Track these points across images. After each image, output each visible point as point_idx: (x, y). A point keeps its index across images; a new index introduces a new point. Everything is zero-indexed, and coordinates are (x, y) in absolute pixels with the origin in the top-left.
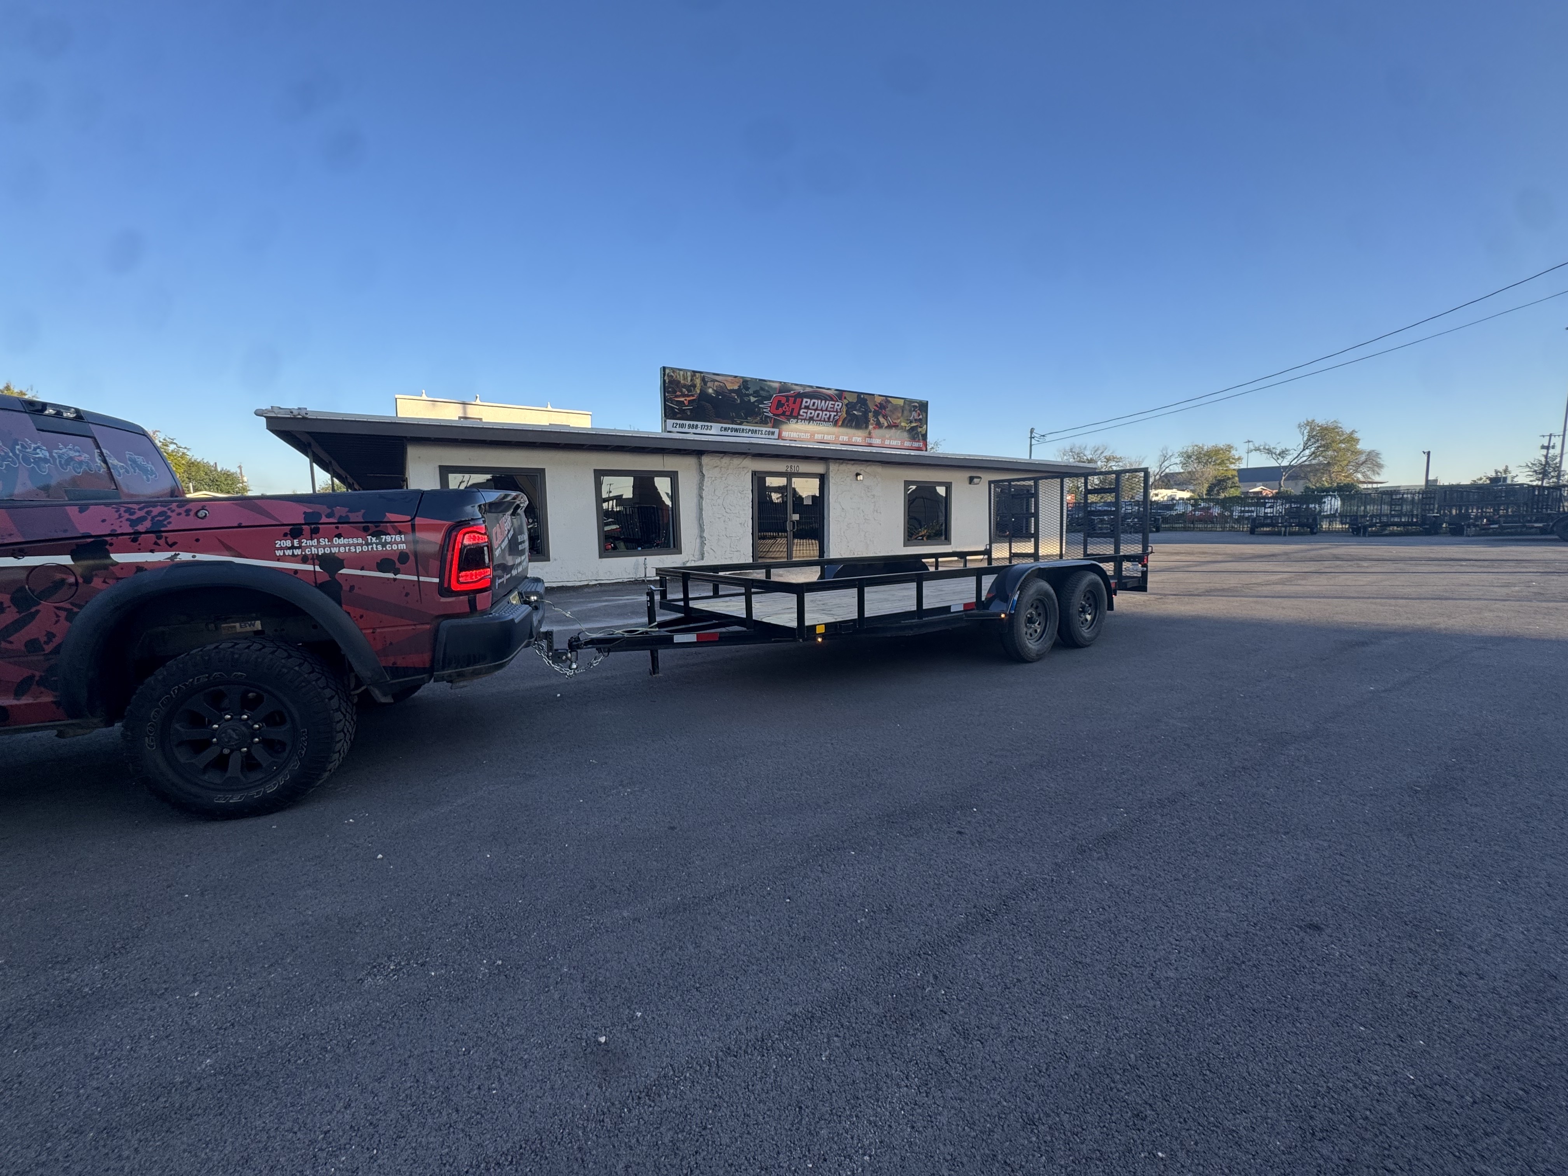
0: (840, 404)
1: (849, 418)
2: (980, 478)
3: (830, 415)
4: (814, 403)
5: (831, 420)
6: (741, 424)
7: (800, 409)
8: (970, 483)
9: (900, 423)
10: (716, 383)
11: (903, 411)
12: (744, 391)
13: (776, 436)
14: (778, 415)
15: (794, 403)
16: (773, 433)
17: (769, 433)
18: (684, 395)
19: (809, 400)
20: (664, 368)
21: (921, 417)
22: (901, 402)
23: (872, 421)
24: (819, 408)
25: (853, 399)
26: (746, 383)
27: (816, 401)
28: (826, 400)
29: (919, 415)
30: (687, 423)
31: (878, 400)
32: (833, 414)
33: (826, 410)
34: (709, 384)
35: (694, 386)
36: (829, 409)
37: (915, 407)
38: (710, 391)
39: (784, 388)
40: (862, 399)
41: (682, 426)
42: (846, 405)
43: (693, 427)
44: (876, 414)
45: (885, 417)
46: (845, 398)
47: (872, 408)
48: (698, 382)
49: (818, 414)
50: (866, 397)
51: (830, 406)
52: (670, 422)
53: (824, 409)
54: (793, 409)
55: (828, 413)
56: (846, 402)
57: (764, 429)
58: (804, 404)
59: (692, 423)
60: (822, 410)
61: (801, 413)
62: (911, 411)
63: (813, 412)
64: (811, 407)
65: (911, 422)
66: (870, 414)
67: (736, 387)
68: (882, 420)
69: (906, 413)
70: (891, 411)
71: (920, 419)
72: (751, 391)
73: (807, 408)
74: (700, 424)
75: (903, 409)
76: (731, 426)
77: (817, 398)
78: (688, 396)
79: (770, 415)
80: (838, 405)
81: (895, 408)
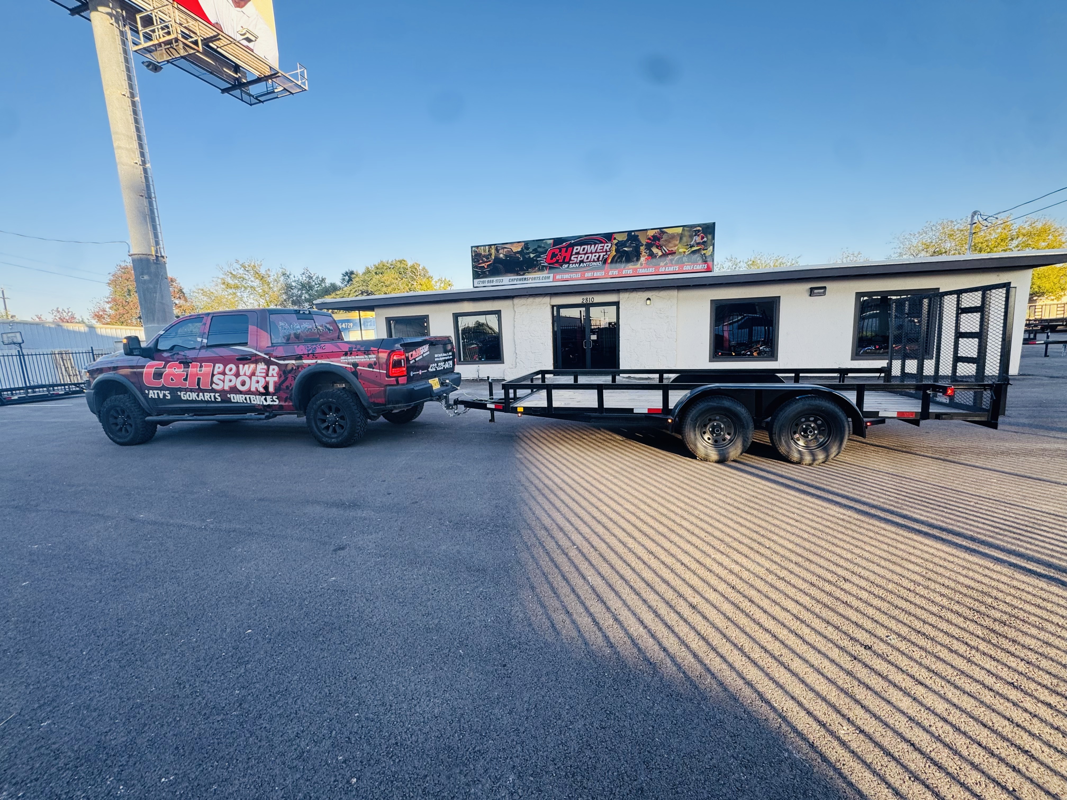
0: (610, 245)
1: (619, 255)
2: (825, 288)
3: (599, 256)
4: (584, 249)
5: (601, 259)
6: (524, 274)
7: (571, 255)
8: (810, 295)
9: (678, 249)
10: (505, 250)
11: (681, 239)
12: (525, 251)
13: (551, 279)
14: (552, 264)
15: (566, 251)
16: (549, 278)
17: (545, 278)
18: (484, 262)
19: (579, 247)
20: (472, 247)
21: (705, 239)
22: (680, 230)
23: (643, 253)
24: (589, 251)
25: (623, 238)
26: (527, 244)
27: (586, 247)
28: (595, 244)
29: (703, 238)
30: (486, 280)
31: (651, 233)
32: (602, 254)
33: (596, 252)
34: (500, 251)
35: (491, 255)
36: (598, 251)
37: (699, 231)
38: (501, 256)
39: (558, 241)
40: (632, 236)
41: (483, 282)
42: (616, 244)
43: (490, 282)
44: (649, 246)
45: (659, 247)
46: (615, 239)
47: (644, 241)
48: (493, 251)
49: (588, 257)
50: (637, 233)
51: (599, 248)
52: (476, 281)
53: (594, 251)
54: (565, 257)
55: (597, 255)
56: (615, 242)
57: (541, 276)
58: (575, 251)
59: (489, 279)
60: (591, 253)
61: (572, 258)
62: (691, 237)
63: (583, 256)
64: (581, 252)
65: (691, 247)
66: (642, 248)
67: (520, 249)
68: (655, 250)
69: (685, 239)
70: (666, 240)
71: (704, 242)
72: (530, 250)
73: (578, 253)
74: (495, 279)
75: (681, 236)
76: (516, 277)
77: (587, 244)
78: (487, 262)
79: (546, 264)
80: (607, 246)
81: (673, 237)
